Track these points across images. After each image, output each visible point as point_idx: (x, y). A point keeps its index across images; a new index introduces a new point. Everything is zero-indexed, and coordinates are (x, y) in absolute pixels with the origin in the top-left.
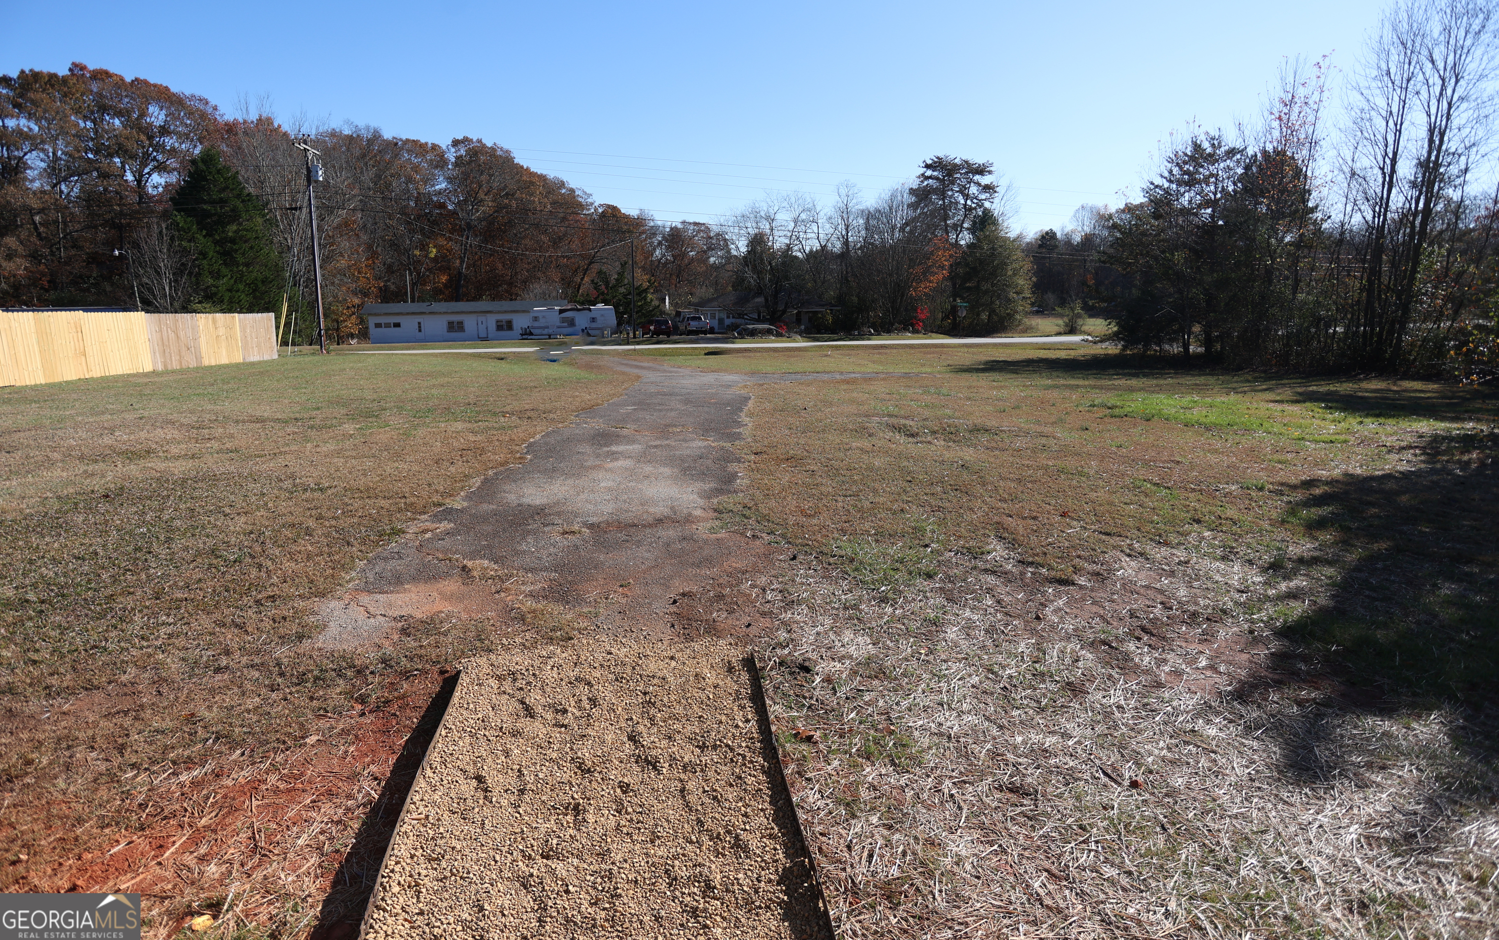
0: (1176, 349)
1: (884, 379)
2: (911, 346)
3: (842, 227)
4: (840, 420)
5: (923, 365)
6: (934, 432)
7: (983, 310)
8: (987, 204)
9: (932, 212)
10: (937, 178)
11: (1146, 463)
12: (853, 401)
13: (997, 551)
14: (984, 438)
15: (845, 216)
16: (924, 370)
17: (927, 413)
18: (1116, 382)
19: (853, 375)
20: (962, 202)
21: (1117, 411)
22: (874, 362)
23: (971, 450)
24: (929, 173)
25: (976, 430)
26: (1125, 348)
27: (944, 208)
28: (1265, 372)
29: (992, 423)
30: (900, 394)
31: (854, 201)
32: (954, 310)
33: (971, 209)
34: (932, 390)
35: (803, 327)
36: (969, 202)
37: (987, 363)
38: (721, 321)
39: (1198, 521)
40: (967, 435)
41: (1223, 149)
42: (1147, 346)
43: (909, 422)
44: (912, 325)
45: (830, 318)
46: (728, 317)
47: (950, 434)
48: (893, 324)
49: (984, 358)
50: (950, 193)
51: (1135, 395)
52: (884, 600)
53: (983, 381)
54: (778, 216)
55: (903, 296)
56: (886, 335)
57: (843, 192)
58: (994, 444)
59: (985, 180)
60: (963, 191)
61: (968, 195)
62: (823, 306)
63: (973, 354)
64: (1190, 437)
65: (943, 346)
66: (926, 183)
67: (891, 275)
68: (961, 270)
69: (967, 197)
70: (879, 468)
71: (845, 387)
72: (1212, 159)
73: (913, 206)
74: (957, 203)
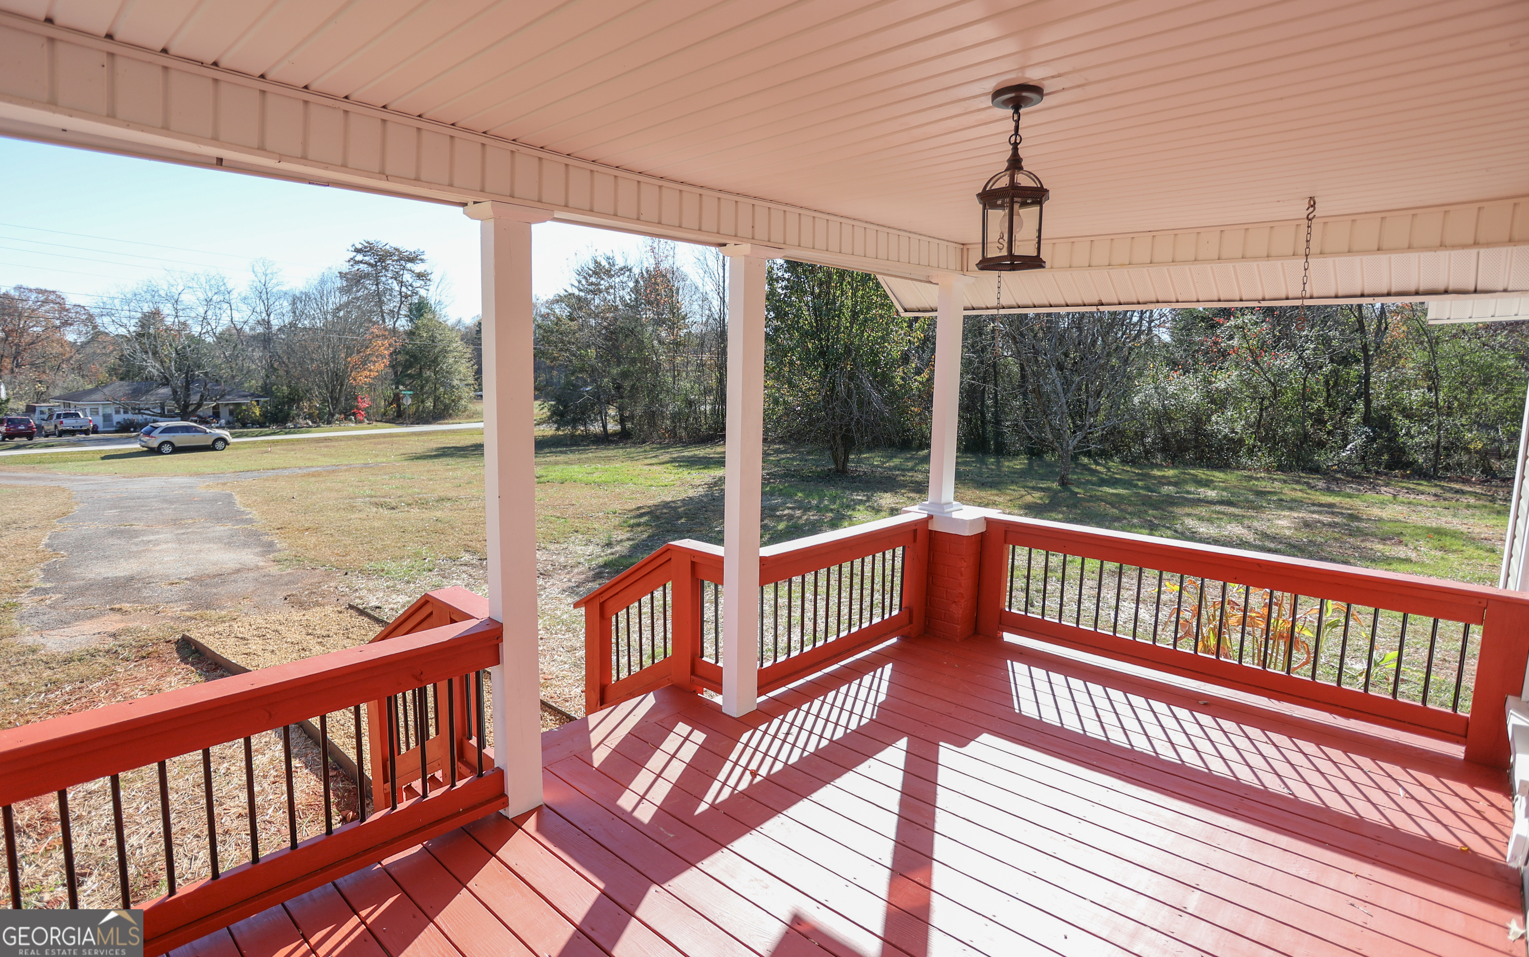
0: (596, 428)
1: (346, 471)
2: (358, 438)
3: (261, 307)
4: (331, 503)
5: (377, 456)
6: (409, 505)
7: (428, 398)
8: (422, 292)
9: (365, 298)
10: (369, 264)
11: (554, 507)
12: (331, 490)
13: (466, 557)
14: (448, 504)
15: (264, 297)
16: (379, 460)
17: (399, 493)
18: (548, 459)
19: (314, 469)
20: (397, 288)
21: (542, 479)
22: (324, 455)
23: (440, 512)
24: (359, 257)
25: (441, 500)
26: (558, 429)
27: (378, 294)
28: (660, 443)
29: (452, 494)
30: (370, 481)
31: (274, 281)
32: (397, 398)
33: (406, 297)
34: (398, 475)
35: (223, 421)
36: (404, 289)
37: (438, 449)
38: (107, 418)
39: (577, 532)
40: (435, 503)
41: (617, 267)
42: (574, 427)
43: (388, 500)
44: (354, 414)
45: (257, 411)
46: (117, 412)
47: (423, 504)
48: (333, 415)
49: (435, 446)
50: (383, 279)
51: (557, 468)
52: (408, 582)
53: (438, 465)
54: (183, 297)
55: (342, 385)
56: (326, 427)
57: (260, 270)
58: (455, 507)
59: (418, 268)
60: (396, 277)
61: (402, 282)
62: (245, 396)
63: (424, 442)
64: (586, 491)
65: (391, 435)
66: (356, 267)
67: (327, 364)
68: (401, 358)
69: (401, 283)
70: (378, 528)
71: (313, 479)
72: (608, 273)
73: (343, 290)
74: (391, 289)
